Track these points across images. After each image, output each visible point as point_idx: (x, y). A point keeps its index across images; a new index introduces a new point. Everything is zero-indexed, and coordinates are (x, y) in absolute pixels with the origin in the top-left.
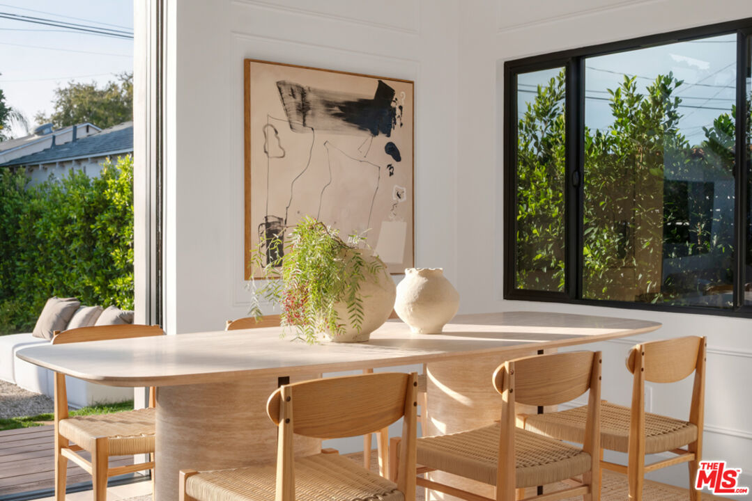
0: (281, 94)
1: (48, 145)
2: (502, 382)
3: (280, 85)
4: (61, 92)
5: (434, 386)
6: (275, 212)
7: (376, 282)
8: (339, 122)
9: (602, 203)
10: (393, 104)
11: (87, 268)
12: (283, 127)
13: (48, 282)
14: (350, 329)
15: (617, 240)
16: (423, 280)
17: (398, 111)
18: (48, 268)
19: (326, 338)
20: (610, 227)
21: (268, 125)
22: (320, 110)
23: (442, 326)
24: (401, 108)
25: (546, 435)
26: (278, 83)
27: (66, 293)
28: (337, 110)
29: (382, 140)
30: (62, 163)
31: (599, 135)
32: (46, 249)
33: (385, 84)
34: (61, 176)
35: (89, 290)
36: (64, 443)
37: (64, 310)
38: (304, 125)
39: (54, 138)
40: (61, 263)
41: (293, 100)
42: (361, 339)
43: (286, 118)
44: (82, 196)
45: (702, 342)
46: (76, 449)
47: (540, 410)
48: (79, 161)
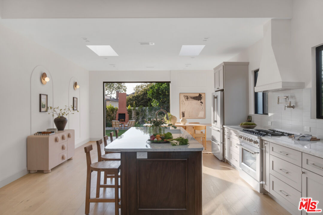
0: (184, 97)
6: (183, 111)
17: (202, 97)
21: (182, 101)
22: (190, 98)
28: (192, 98)
29: (200, 101)
33: (200, 94)
38: (188, 100)
41: (186, 97)
43: (185, 100)
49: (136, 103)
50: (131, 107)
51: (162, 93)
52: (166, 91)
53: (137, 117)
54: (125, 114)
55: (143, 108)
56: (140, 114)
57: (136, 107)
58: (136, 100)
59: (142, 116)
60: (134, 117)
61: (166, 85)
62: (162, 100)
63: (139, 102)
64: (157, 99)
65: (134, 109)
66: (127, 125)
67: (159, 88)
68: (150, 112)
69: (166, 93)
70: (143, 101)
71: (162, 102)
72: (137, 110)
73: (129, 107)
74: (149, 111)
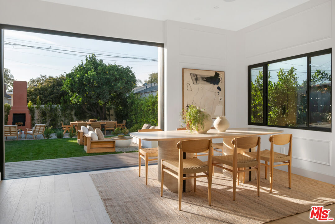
0: (191, 76)
1: (145, 88)
2: (234, 142)
3: (191, 74)
4: (150, 75)
5: (224, 145)
6: (190, 103)
7: (207, 120)
8: (205, 82)
9: (275, 101)
10: (219, 77)
11: (153, 117)
12: (192, 84)
13: (145, 120)
14: (201, 130)
15: (279, 110)
16: (220, 119)
17: (220, 79)
18: (145, 117)
19: (196, 132)
20: (278, 107)
21: (188, 83)
22: (201, 79)
23: (225, 130)
24: (221, 78)
25: (250, 157)
26: (190, 74)
27: (148, 123)
28: (205, 79)
29: (216, 86)
30: (148, 92)
31: (274, 83)
32: (144, 113)
33: (217, 73)
34: (148, 95)
35: (153, 122)
36: (140, 154)
37: (147, 127)
38: (197, 83)
39: (147, 86)
40: (147, 116)
41: (194, 77)
42: (205, 133)
43: (192, 81)
44: (152, 100)
45: (291, 136)
46: (143, 155)
47: (250, 151)
48: (152, 92)
49: (41, 99)
50: (33, 104)
51: (88, 84)
52: (94, 81)
53: (43, 120)
54: (24, 115)
55: (53, 105)
56: (48, 115)
57: (42, 104)
58: (40, 93)
59: (51, 117)
60: (37, 119)
61: (94, 73)
62: (87, 94)
63: (45, 97)
64: (79, 93)
65: (37, 108)
66: (31, 132)
67: (82, 77)
68: (63, 111)
69: (95, 84)
70: (53, 96)
71: (88, 97)
72: (42, 109)
73: (30, 104)
74: (61, 110)
